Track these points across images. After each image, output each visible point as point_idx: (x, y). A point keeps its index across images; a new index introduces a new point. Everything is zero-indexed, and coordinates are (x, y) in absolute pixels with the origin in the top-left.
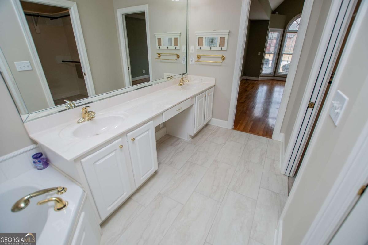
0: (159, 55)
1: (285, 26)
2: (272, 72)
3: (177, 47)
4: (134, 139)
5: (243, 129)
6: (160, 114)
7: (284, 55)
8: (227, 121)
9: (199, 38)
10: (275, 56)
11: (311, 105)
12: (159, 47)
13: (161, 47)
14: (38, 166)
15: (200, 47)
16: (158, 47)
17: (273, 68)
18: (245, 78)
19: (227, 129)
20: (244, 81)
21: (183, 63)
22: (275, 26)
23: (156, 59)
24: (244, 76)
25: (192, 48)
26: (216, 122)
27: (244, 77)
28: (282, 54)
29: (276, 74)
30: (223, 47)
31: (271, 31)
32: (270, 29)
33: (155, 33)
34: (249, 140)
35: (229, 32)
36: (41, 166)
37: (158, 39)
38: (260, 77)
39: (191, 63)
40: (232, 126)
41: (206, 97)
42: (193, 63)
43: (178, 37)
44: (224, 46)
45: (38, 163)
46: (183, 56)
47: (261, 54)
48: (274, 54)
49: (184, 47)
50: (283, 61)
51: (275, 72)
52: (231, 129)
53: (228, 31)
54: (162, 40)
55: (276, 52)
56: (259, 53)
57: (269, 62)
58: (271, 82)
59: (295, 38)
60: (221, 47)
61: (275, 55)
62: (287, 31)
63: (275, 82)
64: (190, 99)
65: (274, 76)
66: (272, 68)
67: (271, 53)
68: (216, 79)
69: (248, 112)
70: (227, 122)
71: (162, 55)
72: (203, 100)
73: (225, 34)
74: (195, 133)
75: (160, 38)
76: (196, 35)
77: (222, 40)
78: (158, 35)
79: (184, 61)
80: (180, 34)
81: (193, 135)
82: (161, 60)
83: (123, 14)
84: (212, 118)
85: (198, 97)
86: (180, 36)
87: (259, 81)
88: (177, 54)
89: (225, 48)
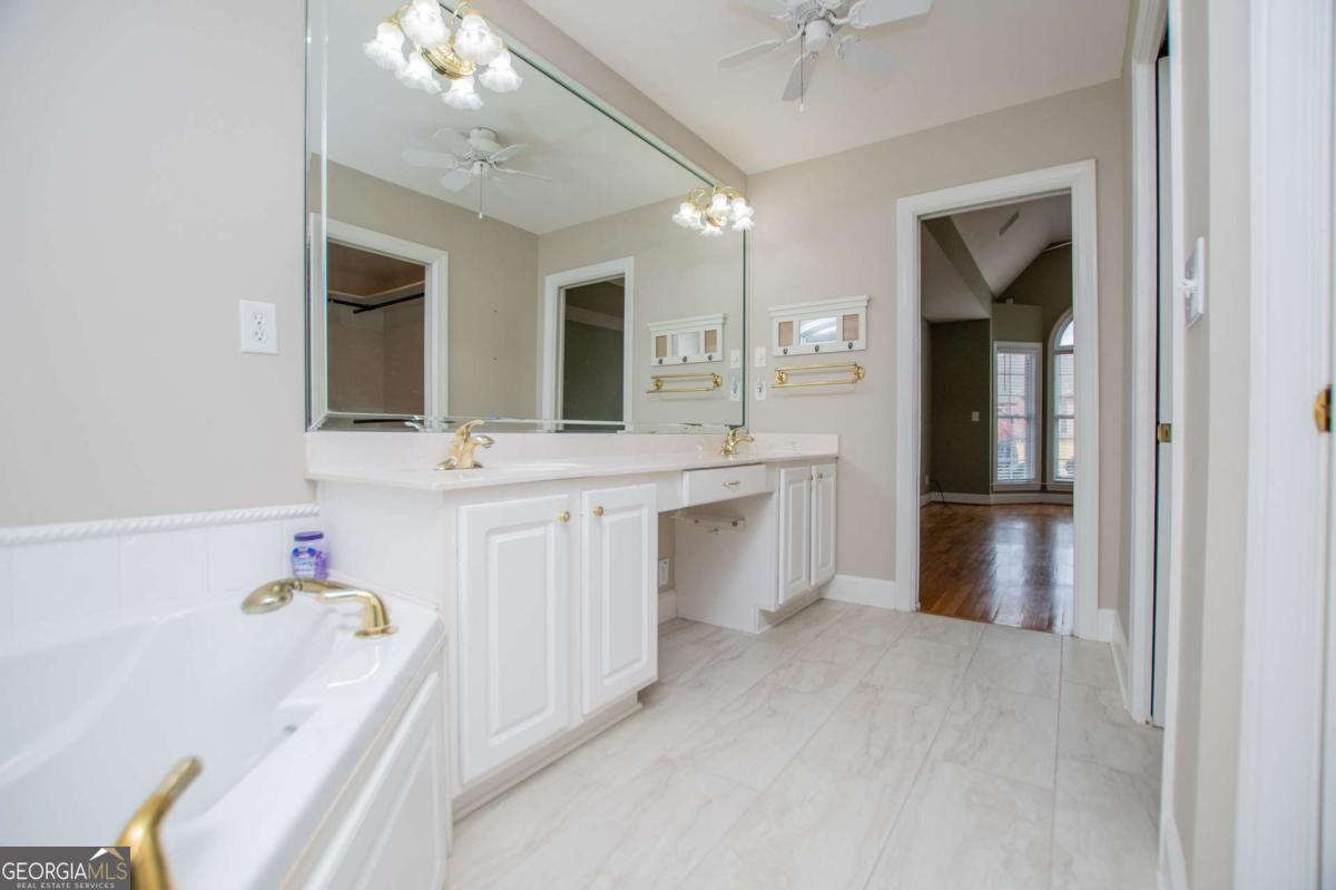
0: (658, 382)
1: (1044, 336)
3: (713, 354)
4: (600, 512)
5: (955, 610)
6: (677, 471)
7: (1060, 420)
8: (894, 579)
9: (780, 324)
10: (1033, 426)
12: (658, 359)
13: (666, 361)
14: (300, 567)
15: (783, 348)
16: (655, 361)
17: (1032, 463)
18: (940, 499)
19: (895, 610)
20: (936, 509)
21: (732, 399)
22: (1014, 336)
23: (649, 392)
24: (935, 491)
25: (759, 355)
26: (851, 589)
27: (936, 496)
28: (1055, 420)
29: (1048, 483)
30: (854, 342)
31: (1001, 350)
32: (996, 344)
33: (649, 325)
34: (985, 637)
35: (869, 301)
36: (309, 570)
37: (657, 338)
38: (993, 492)
39: (757, 396)
40: (913, 602)
41: (814, 481)
42: (763, 396)
43: (719, 329)
44: (857, 338)
45: (307, 555)
46: (734, 379)
47: (980, 417)
48: (1028, 419)
49: (736, 354)
50: (1063, 439)
51: (1044, 478)
52: (912, 611)
53: (866, 297)
54: (669, 340)
55: (1033, 412)
56: (975, 416)
57: (1015, 450)
58: (1035, 510)
60: (847, 343)
61: (1033, 422)
62: (1056, 349)
63: (1051, 510)
64: (763, 467)
65: (1044, 489)
66: (1029, 466)
67: (1018, 417)
68: (839, 438)
69: (964, 573)
70: (892, 583)
71: (668, 382)
72: (805, 489)
73: (857, 305)
74: (781, 602)
75: (665, 337)
76: (772, 318)
77: (849, 322)
78: (657, 329)
79: (735, 392)
80: (725, 318)
81: (773, 610)
82: (663, 394)
83: (560, 288)
84: (836, 573)
85: (787, 474)
86: (724, 324)
87: (989, 505)
88: (714, 374)
89: (859, 344)
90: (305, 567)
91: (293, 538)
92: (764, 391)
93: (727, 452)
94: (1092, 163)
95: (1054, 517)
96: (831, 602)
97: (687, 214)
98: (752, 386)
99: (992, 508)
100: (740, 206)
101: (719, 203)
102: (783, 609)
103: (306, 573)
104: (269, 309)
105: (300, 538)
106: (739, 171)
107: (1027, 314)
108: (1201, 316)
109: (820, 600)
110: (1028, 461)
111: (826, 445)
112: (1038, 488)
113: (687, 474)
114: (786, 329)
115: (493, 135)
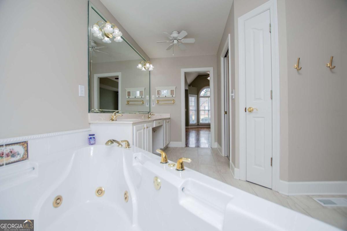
0: (128, 102)
1: (198, 93)
2: (196, 122)
7: (201, 111)
9: (158, 91)
10: (196, 112)
11: (226, 113)
13: (130, 97)
15: (158, 96)
16: (127, 97)
19: (182, 147)
21: (147, 106)
22: (193, 93)
23: (126, 104)
25: (153, 97)
28: (200, 111)
32: (189, 95)
33: (126, 89)
34: (198, 149)
35: (176, 87)
37: (128, 92)
38: (189, 126)
39: (153, 106)
41: (167, 123)
44: (174, 95)
45: (93, 139)
46: (147, 102)
47: (187, 110)
48: (195, 110)
49: (148, 97)
51: (198, 123)
58: (197, 129)
59: (209, 90)
60: (172, 95)
62: (200, 96)
63: (200, 129)
64: (162, 120)
65: (198, 125)
67: (193, 110)
68: (170, 115)
71: (130, 102)
73: (173, 88)
74: (164, 146)
75: (130, 92)
76: (156, 89)
77: (172, 92)
78: (128, 90)
79: (147, 104)
80: (145, 89)
81: (163, 148)
82: (129, 105)
83: (98, 78)
84: (170, 141)
85: (165, 121)
86: (145, 90)
87: (188, 129)
88: (142, 101)
89: (174, 96)
90: (93, 141)
91: (88, 135)
92: (154, 104)
93: (149, 117)
94: (213, 68)
95: (200, 130)
96: (169, 147)
97: (140, 66)
98: (152, 103)
99: (189, 129)
100: (151, 66)
101: (148, 65)
102: (164, 148)
103: (93, 142)
104: (83, 87)
105: (90, 135)
106: (149, 57)
107: (195, 89)
108: (234, 99)
109: (167, 147)
110: (195, 119)
111: (167, 116)
112: (197, 125)
113: (154, 121)
114: (159, 93)
115: (94, 42)
